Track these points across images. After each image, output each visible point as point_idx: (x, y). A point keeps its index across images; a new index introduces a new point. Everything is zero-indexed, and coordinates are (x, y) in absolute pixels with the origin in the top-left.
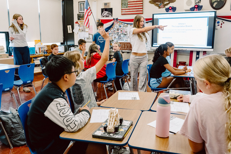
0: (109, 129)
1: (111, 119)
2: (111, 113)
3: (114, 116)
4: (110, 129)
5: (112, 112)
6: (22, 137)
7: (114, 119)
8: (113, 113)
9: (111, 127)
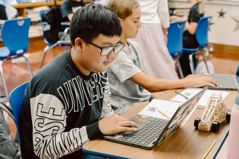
0: (202, 125)
1: (209, 111)
2: (212, 101)
3: (215, 106)
4: (204, 124)
5: (213, 99)
6: (8, 148)
7: (214, 110)
8: (215, 101)
9: (205, 122)
